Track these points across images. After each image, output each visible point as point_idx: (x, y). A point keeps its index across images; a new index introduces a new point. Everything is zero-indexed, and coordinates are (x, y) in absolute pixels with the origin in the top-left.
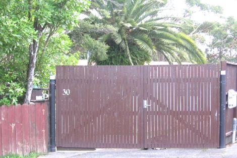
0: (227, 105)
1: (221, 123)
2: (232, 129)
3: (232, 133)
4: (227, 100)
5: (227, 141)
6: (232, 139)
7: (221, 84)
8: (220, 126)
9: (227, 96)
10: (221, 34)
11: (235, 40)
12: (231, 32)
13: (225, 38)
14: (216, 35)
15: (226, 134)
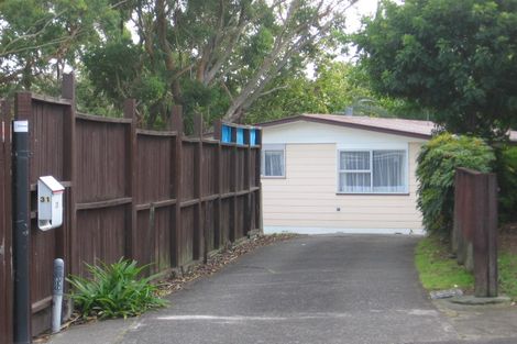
0: (35, 222)
1: (15, 274)
2: (52, 291)
3: (52, 304)
4: (34, 206)
5: (36, 326)
6: (51, 319)
7: (14, 159)
8: (15, 283)
9: (34, 194)
10: (28, 14)
11: (70, 33)
12: (57, 11)
13: (42, 27)
14: (14, 17)
15: (34, 306)
